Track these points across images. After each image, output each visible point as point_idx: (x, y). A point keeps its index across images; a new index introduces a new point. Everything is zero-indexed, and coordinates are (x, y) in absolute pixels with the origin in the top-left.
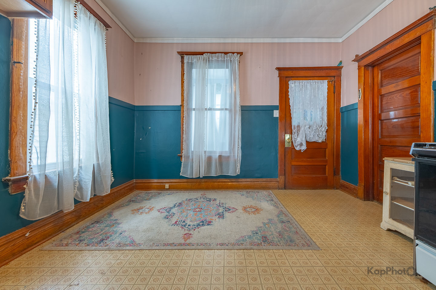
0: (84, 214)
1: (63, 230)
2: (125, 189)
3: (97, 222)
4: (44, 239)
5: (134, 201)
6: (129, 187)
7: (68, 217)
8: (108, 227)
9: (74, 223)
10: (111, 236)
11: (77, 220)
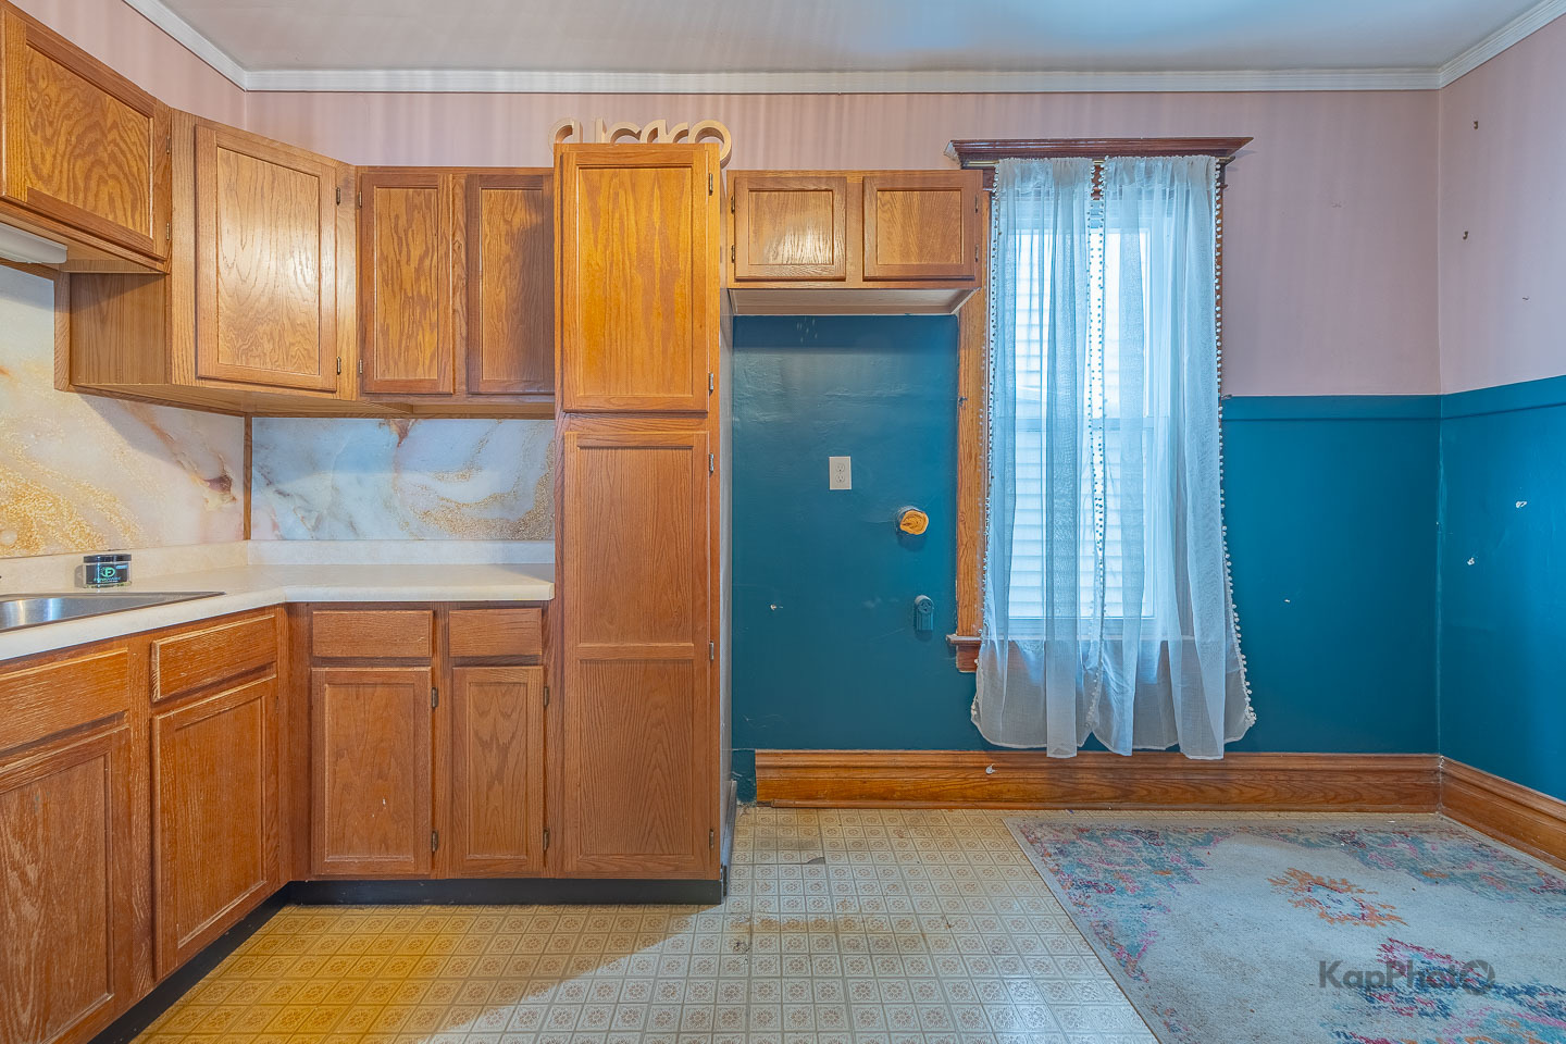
0: (1145, 792)
1: (1074, 805)
2: (1359, 779)
3: (1151, 835)
4: (1024, 801)
5: (1362, 845)
6: (1390, 779)
7: (1089, 776)
8: (1149, 867)
9: (1106, 804)
10: (1122, 892)
11: (1115, 798)
